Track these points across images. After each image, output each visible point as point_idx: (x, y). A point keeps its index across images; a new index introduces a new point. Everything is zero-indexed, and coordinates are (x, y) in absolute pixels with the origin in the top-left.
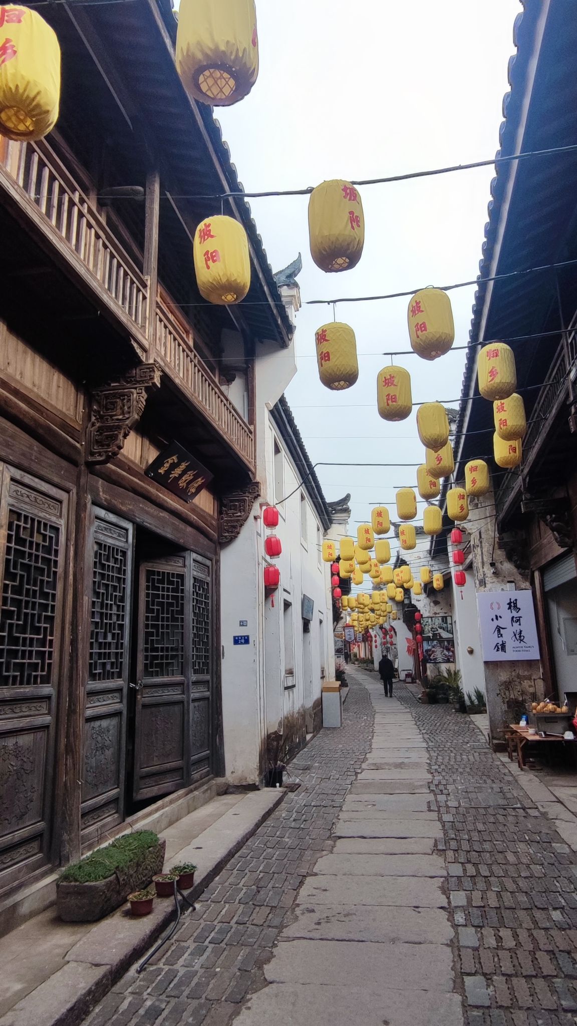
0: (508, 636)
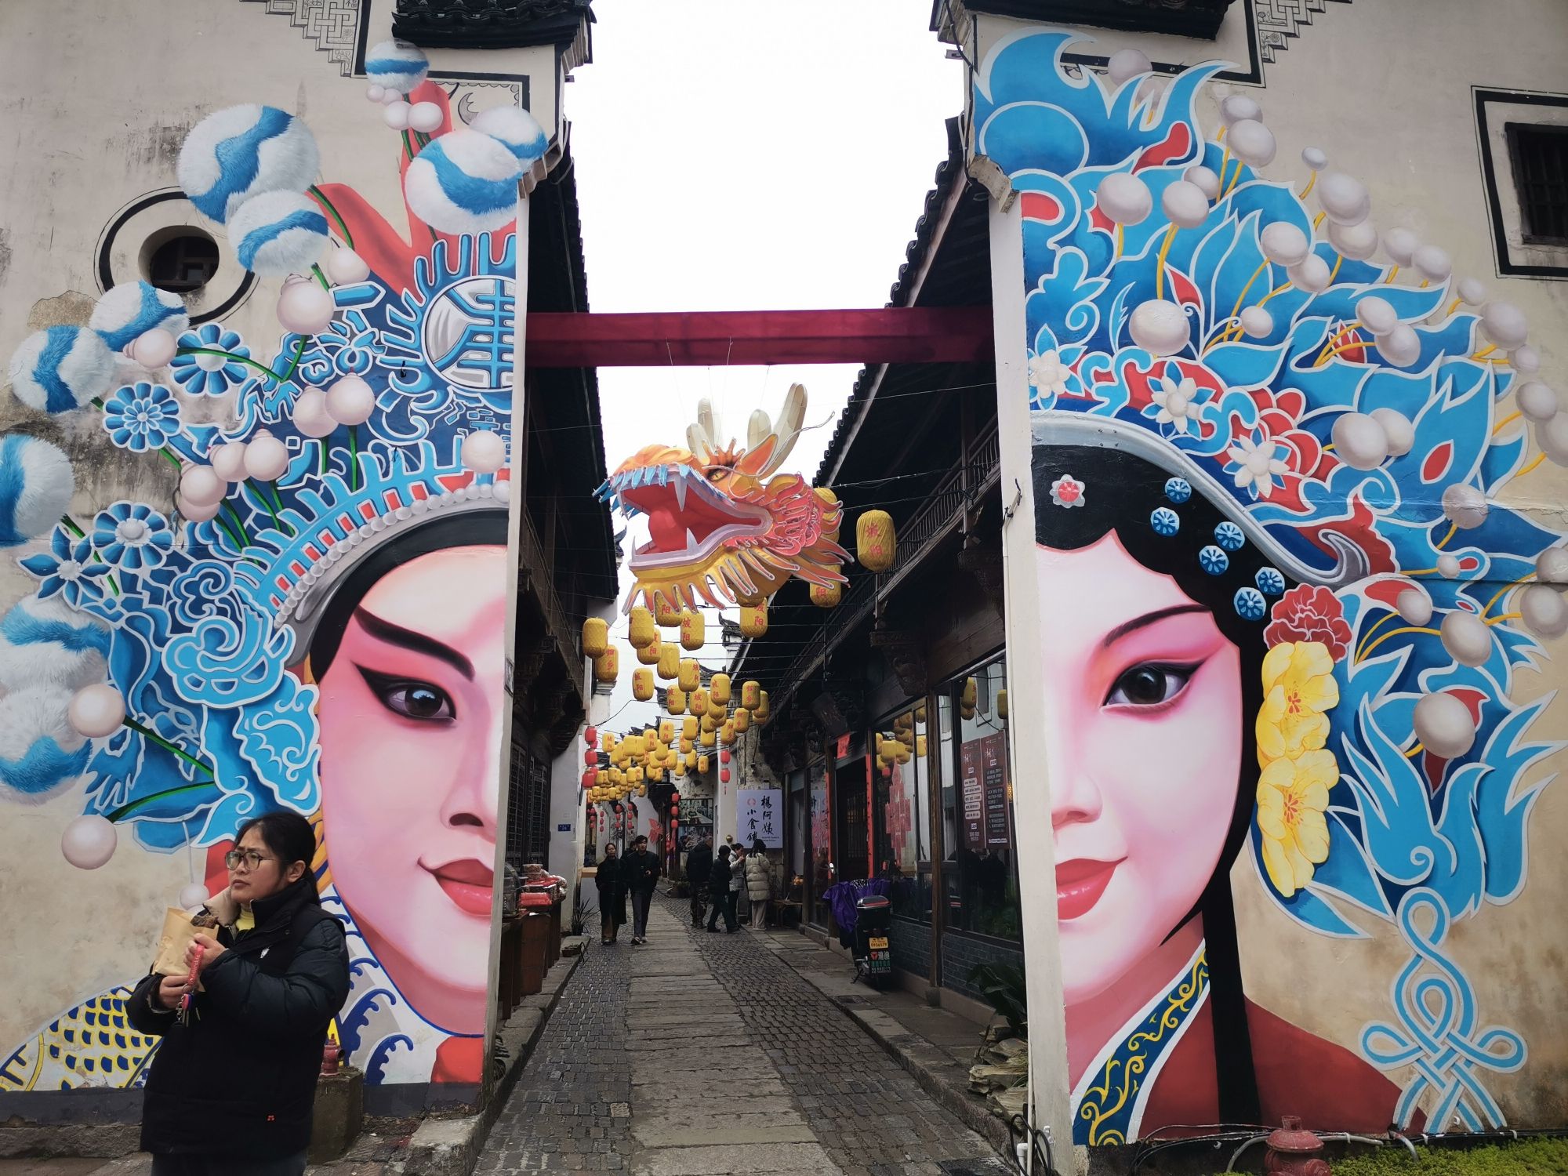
0: (759, 827)
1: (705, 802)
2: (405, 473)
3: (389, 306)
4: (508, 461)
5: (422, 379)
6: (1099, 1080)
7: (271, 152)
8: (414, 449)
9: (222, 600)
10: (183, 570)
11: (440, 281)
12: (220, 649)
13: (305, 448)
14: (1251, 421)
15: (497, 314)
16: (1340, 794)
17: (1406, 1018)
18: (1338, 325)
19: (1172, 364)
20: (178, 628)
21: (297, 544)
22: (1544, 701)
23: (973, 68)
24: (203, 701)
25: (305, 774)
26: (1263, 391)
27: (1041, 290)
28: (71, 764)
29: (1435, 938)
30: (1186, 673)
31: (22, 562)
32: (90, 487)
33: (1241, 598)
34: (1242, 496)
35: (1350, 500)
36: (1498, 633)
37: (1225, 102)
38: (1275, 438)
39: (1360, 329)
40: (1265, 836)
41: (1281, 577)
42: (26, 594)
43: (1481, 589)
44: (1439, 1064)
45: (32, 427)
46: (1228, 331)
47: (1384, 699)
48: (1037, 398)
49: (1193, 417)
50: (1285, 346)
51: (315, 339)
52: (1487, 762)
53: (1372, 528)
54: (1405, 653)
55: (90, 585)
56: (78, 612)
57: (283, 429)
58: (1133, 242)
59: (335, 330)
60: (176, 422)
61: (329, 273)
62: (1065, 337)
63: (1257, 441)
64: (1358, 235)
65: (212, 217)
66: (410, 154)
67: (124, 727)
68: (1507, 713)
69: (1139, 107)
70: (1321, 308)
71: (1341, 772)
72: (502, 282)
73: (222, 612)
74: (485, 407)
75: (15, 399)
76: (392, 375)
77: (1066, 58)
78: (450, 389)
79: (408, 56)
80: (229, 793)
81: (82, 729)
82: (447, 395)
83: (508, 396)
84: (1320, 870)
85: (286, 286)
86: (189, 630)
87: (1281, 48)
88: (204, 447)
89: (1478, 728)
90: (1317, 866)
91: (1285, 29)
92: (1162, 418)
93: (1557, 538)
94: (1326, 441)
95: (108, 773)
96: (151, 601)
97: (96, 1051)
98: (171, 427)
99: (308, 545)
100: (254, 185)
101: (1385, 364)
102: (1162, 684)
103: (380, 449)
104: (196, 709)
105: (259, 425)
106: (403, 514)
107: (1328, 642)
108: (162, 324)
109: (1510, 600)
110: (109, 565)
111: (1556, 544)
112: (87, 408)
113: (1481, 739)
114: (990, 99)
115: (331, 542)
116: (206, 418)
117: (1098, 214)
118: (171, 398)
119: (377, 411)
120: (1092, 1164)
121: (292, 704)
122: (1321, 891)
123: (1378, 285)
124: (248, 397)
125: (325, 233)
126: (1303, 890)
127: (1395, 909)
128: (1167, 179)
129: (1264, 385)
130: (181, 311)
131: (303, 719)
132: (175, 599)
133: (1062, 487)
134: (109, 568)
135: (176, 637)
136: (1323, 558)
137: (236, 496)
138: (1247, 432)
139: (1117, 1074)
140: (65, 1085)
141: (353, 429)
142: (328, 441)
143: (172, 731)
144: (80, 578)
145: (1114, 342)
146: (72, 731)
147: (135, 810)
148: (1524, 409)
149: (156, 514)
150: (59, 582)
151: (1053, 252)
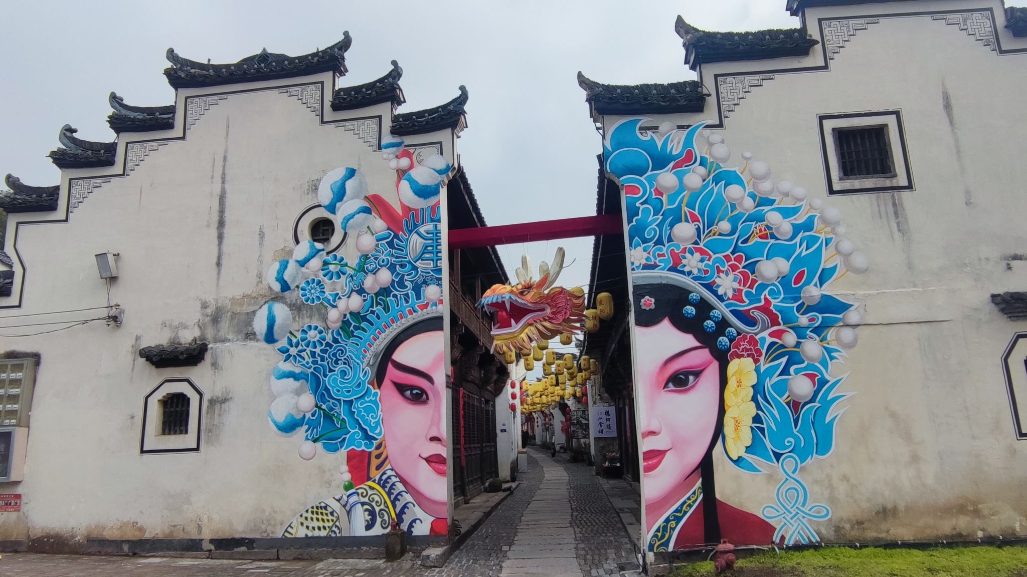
0: (604, 426)
1: (584, 412)
2: (405, 305)
3: (395, 240)
4: (442, 296)
5: (408, 266)
6: (658, 530)
7: (349, 184)
8: (407, 295)
9: (345, 359)
10: (331, 348)
11: (413, 228)
12: (345, 378)
13: (368, 297)
14: (724, 267)
15: (435, 238)
16: (757, 419)
17: (780, 502)
18: (757, 225)
19: (690, 248)
20: (331, 371)
21: (367, 336)
22: (845, 376)
23: (604, 137)
24: (341, 398)
25: (377, 423)
26: (728, 255)
27: (634, 223)
28: (299, 423)
29: (794, 472)
30: (697, 374)
31: (278, 349)
32: (298, 319)
33: (720, 342)
34: (721, 298)
35: (762, 297)
36: (825, 348)
37: (708, 137)
38: (734, 273)
39: (767, 226)
40: (727, 437)
41: (735, 332)
42: (280, 361)
43: (818, 330)
44: (792, 519)
45: (276, 298)
46: (713, 232)
47: (775, 379)
48: (634, 266)
49: (700, 268)
50: (736, 236)
51: (370, 255)
52: (819, 402)
53: (771, 308)
54: (784, 360)
55: (300, 356)
56: (297, 366)
57: (361, 291)
58: (671, 200)
59: (377, 251)
60: (324, 292)
61: (373, 229)
62: (645, 241)
63: (727, 275)
64: (765, 187)
65: (331, 213)
66: (400, 178)
67: (315, 408)
68: (828, 381)
69: (672, 144)
70: (750, 219)
71: (757, 410)
72: (436, 225)
73: (345, 363)
74: (432, 275)
75: (270, 288)
76: (398, 266)
77: (641, 128)
78: (419, 269)
79: (396, 140)
80: (352, 431)
81: (303, 410)
82: (418, 272)
83: (441, 270)
84: (748, 449)
85: (359, 235)
86: (334, 371)
87: (732, 111)
88: (334, 301)
89: (815, 388)
90: (747, 448)
91: (734, 102)
92: (686, 269)
93: (852, 305)
94: (753, 273)
95: (312, 425)
96: (321, 361)
97: (316, 524)
98: (322, 294)
99: (372, 336)
100: (345, 199)
101: (777, 239)
102: (687, 380)
103: (395, 296)
104: (339, 401)
105: (352, 291)
106: (405, 321)
107: (753, 357)
108: (317, 256)
109: (831, 334)
110: (306, 348)
111: (852, 308)
112: (294, 289)
113: (816, 393)
114: (611, 150)
115: (380, 334)
116: (335, 289)
117: (656, 190)
118: (322, 283)
119: (393, 281)
120: (655, 559)
121: (371, 397)
122: (749, 457)
123: (774, 206)
124: (348, 280)
125: (371, 214)
126: (741, 457)
127: (778, 461)
128: (685, 173)
129: (728, 252)
130: (323, 250)
131: (375, 403)
132: (329, 359)
133: (645, 301)
134: (306, 350)
135: (330, 374)
136: (751, 322)
137: (346, 319)
138: (723, 272)
139: (665, 528)
140: (306, 535)
141: (385, 289)
142: (377, 294)
143: (332, 409)
144: (297, 354)
145: (665, 241)
146: (299, 411)
147: (321, 439)
148: (838, 251)
149: (320, 328)
150: (290, 356)
151: (639, 207)
